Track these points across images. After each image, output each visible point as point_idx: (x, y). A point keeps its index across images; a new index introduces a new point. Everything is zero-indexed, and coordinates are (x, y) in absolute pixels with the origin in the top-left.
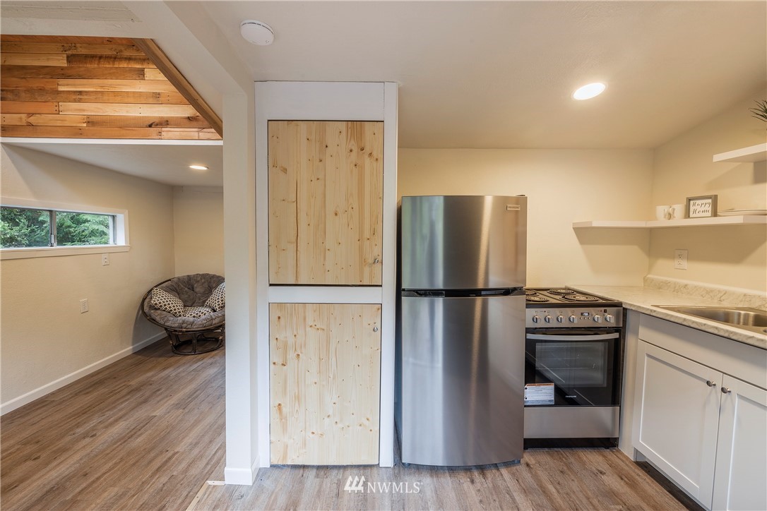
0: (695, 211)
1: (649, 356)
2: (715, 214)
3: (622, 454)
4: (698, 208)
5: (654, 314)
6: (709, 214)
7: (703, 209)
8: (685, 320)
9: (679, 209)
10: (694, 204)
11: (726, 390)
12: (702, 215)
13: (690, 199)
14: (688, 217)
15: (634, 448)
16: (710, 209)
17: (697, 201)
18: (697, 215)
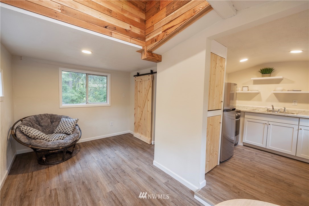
1: (248, 121)
3: (239, 145)
5: (251, 112)
8: (259, 112)
9: (240, 89)
11: (269, 124)
12: (245, 90)
13: (243, 87)
14: (242, 91)
15: (243, 142)
16: (247, 89)
17: (245, 87)
18: (244, 90)
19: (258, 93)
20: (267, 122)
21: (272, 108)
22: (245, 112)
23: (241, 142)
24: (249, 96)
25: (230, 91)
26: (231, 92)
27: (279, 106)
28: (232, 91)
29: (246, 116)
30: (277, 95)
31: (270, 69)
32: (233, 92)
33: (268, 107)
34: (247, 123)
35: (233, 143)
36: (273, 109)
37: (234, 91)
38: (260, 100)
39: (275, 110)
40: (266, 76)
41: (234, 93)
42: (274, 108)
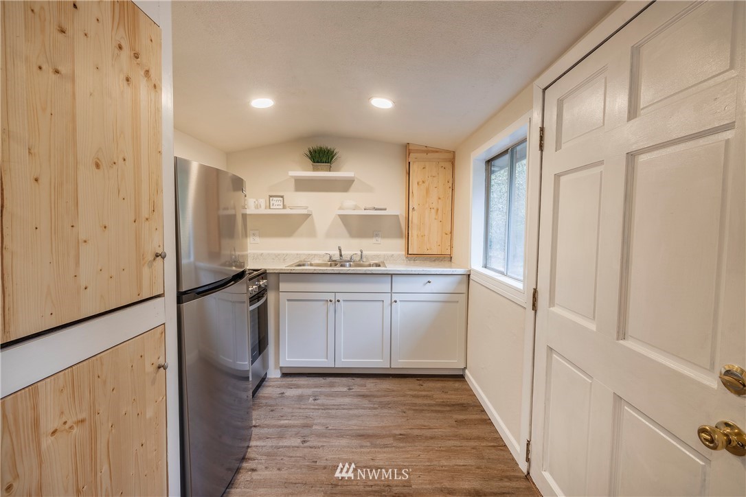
0: (273, 205)
1: (288, 300)
2: (284, 207)
3: (271, 378)
4: (276, 203)
5: (294, 272)
6: (281, 207)
7: (277, 203)
8: (315, 270)
9: (263, 202)
10: (272, 200)
11: (338, 301)
12: (278, 207)
13: (271, 196)
14: (270, 208)
15: (281, 367)
16: (281, 204)
17: (274, 199)
18: (275, 207)
19: (308, 216)
20: (331, 296)
21: (338, 252)
22: (278, 275)
23: (276, 368)
24: (288, 225)
25: (218, 208)
26: (222, 212)
27: (352, 247)
28: (226, 209)
29: (283, 286)
30: (344, 219)
31: (328, 151)
32: (231, 212)
33: (331, 253)
34: (286, 307)
35: (248, 378)
36: (341, 255)
37: (234, 208)
38: (312, 233)
39: (344, 258)
40: (322, 170)
41: (234, 216)
42: (343, 253)
